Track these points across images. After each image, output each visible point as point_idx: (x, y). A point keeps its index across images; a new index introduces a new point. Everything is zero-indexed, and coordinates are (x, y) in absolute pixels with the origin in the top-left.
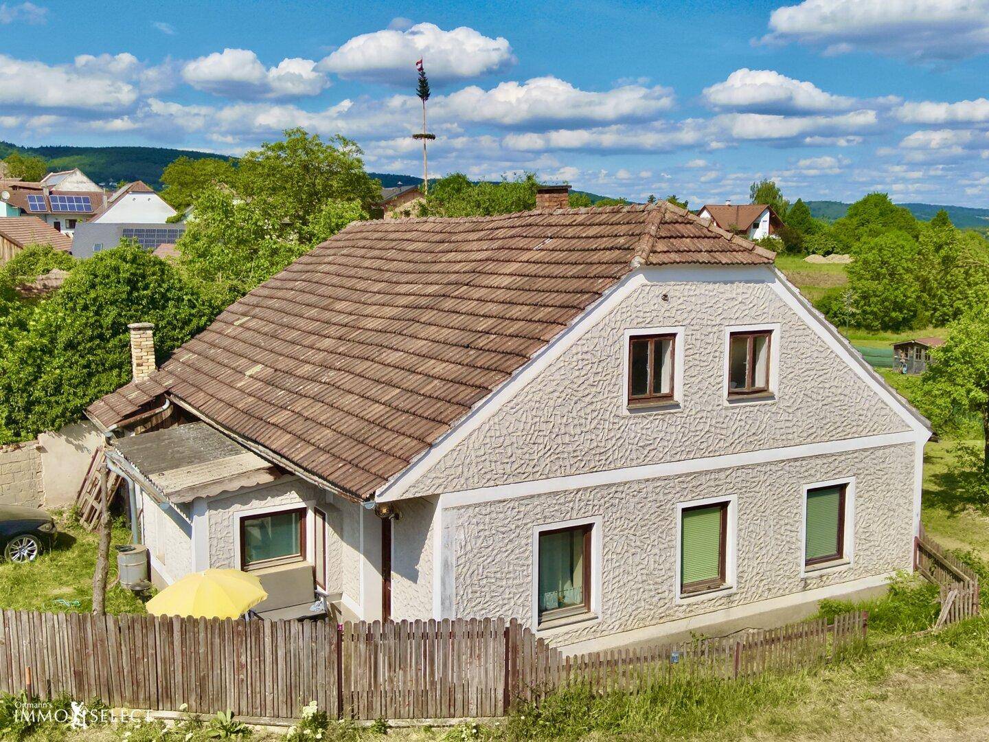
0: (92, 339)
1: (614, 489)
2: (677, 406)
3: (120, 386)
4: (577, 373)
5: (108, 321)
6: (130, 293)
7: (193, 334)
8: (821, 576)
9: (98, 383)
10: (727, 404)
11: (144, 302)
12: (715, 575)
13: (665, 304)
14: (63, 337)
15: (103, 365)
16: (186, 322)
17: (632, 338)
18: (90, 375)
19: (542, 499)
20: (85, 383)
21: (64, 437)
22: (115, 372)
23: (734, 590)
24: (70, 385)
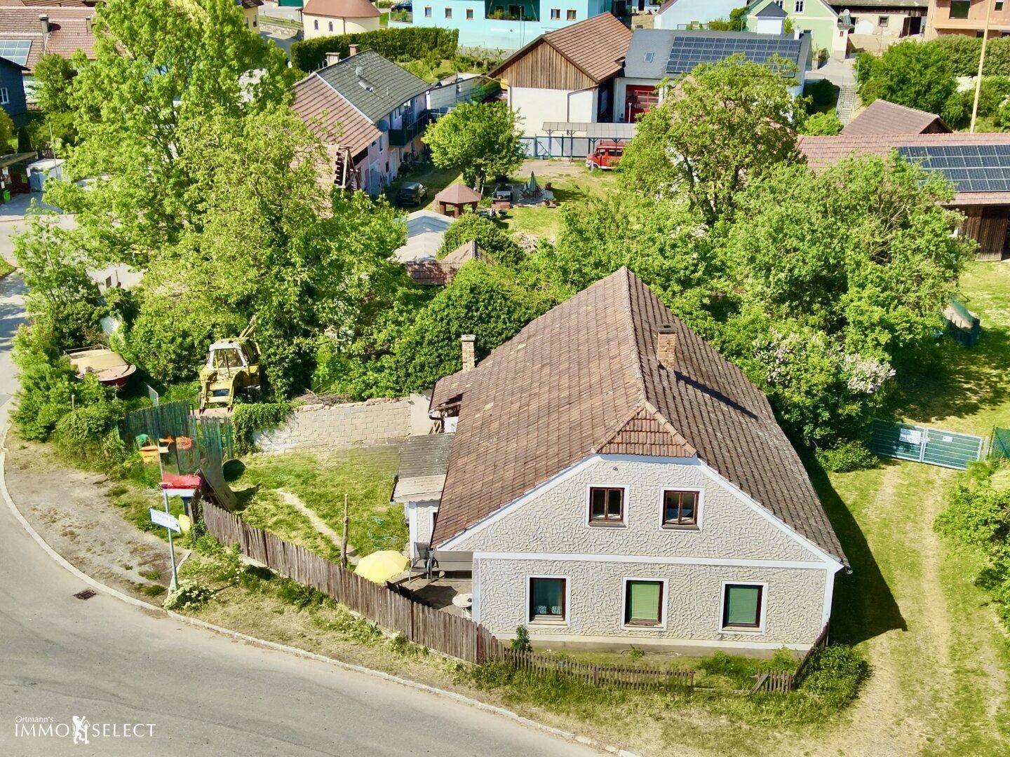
0: (443, 340)
1: (579, 564)
2: (625, 526)
3: (456, 371)
4: (554, 503)
5: (453, 330)
6: (468, 313)
7: (504, 341)
8: (736, 635)
9: (444, 367)
10: (661, 529)
11: (476, 319)
12: (656, 618)
13: (616, 472)
14: (428, 336)
15: (449, 356)
16: (500, 334)
17: (591, 488)
18: (441, 361)
19: (532, 562)
20: (437, 366)
21: (425, 396)
22: (454, 362)
23: (665, 629)
24: (429, 367)
